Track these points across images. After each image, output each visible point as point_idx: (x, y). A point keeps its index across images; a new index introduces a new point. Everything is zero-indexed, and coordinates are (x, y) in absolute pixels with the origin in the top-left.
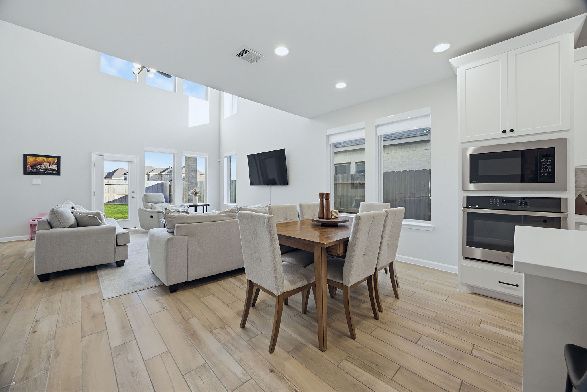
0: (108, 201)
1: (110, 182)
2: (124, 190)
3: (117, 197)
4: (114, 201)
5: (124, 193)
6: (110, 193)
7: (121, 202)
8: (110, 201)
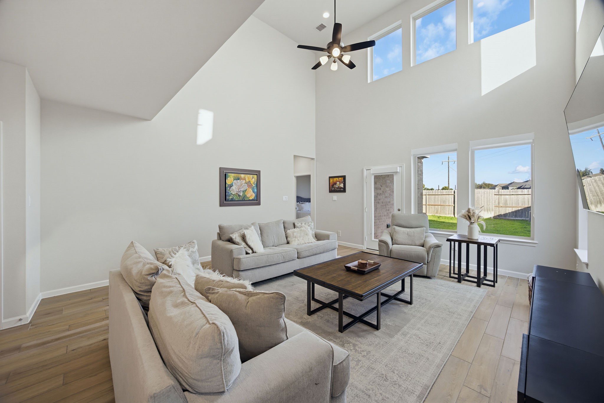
0: (498, 214)
1: (501, 192)
2: (519, 202)
3: (509, 210)
4: (505, 215)
5: (520, 205)
6: (501, 205)
7: (516, 216)
8: (501, 215)
